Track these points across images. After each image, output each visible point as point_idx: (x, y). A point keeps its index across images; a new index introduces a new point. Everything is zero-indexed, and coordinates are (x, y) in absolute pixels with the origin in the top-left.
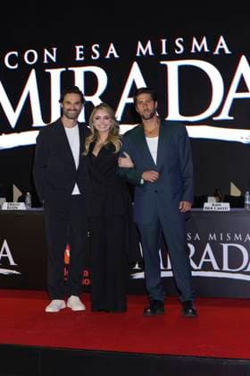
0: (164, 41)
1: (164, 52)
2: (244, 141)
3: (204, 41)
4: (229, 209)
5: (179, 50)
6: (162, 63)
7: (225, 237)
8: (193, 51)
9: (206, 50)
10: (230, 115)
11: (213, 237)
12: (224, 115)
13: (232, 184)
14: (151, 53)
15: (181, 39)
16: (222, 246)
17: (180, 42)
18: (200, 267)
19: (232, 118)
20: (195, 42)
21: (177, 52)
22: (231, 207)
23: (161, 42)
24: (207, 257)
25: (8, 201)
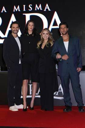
0: (24, 6)
1: (24, 10)
3: (40, 6)
5: (30, 9)
6: (24, 14)
8: (36, 10)
9: (41, 9)
14: (19, 10)
15: (31, 5)
17: (31, 6)
20: (37, 6)
21: (29, 10)
23: (23, 6)
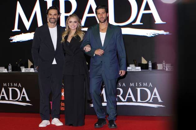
2: (149, 35)
4: (140, 70)
7: (138, 84)
10: (141, 22)
11: (132, 85)
12: (138, 22)
13: (142, 58)
16: (137, 89)
18: (126, 100)
19: (142, 24)
22: (141, 69)
24: (129, 95)
25: (25, 68)
